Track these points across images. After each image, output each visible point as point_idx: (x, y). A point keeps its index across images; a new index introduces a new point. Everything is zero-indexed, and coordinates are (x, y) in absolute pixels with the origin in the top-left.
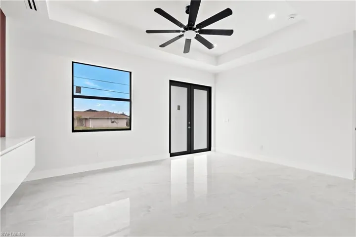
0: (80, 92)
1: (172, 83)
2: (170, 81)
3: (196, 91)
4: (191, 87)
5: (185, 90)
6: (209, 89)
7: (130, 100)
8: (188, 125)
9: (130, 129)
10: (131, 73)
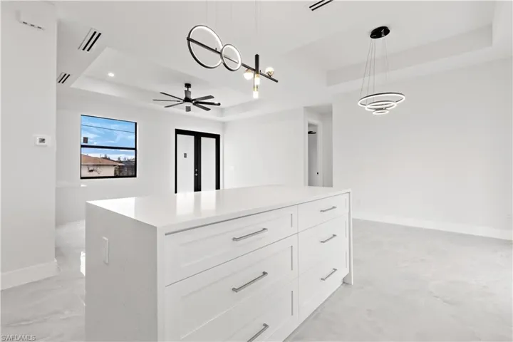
0: (87, 142)
1: (178, 132)
2: (176, 130)
3: (203, 139)
4: (198, 136)
5: (192, 138)
6: (217, 137)
7: (135, 149)
8: (195, 173)
9: (135, 176)
10: (136, 124)
